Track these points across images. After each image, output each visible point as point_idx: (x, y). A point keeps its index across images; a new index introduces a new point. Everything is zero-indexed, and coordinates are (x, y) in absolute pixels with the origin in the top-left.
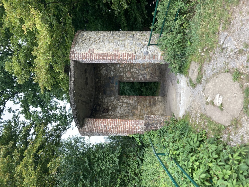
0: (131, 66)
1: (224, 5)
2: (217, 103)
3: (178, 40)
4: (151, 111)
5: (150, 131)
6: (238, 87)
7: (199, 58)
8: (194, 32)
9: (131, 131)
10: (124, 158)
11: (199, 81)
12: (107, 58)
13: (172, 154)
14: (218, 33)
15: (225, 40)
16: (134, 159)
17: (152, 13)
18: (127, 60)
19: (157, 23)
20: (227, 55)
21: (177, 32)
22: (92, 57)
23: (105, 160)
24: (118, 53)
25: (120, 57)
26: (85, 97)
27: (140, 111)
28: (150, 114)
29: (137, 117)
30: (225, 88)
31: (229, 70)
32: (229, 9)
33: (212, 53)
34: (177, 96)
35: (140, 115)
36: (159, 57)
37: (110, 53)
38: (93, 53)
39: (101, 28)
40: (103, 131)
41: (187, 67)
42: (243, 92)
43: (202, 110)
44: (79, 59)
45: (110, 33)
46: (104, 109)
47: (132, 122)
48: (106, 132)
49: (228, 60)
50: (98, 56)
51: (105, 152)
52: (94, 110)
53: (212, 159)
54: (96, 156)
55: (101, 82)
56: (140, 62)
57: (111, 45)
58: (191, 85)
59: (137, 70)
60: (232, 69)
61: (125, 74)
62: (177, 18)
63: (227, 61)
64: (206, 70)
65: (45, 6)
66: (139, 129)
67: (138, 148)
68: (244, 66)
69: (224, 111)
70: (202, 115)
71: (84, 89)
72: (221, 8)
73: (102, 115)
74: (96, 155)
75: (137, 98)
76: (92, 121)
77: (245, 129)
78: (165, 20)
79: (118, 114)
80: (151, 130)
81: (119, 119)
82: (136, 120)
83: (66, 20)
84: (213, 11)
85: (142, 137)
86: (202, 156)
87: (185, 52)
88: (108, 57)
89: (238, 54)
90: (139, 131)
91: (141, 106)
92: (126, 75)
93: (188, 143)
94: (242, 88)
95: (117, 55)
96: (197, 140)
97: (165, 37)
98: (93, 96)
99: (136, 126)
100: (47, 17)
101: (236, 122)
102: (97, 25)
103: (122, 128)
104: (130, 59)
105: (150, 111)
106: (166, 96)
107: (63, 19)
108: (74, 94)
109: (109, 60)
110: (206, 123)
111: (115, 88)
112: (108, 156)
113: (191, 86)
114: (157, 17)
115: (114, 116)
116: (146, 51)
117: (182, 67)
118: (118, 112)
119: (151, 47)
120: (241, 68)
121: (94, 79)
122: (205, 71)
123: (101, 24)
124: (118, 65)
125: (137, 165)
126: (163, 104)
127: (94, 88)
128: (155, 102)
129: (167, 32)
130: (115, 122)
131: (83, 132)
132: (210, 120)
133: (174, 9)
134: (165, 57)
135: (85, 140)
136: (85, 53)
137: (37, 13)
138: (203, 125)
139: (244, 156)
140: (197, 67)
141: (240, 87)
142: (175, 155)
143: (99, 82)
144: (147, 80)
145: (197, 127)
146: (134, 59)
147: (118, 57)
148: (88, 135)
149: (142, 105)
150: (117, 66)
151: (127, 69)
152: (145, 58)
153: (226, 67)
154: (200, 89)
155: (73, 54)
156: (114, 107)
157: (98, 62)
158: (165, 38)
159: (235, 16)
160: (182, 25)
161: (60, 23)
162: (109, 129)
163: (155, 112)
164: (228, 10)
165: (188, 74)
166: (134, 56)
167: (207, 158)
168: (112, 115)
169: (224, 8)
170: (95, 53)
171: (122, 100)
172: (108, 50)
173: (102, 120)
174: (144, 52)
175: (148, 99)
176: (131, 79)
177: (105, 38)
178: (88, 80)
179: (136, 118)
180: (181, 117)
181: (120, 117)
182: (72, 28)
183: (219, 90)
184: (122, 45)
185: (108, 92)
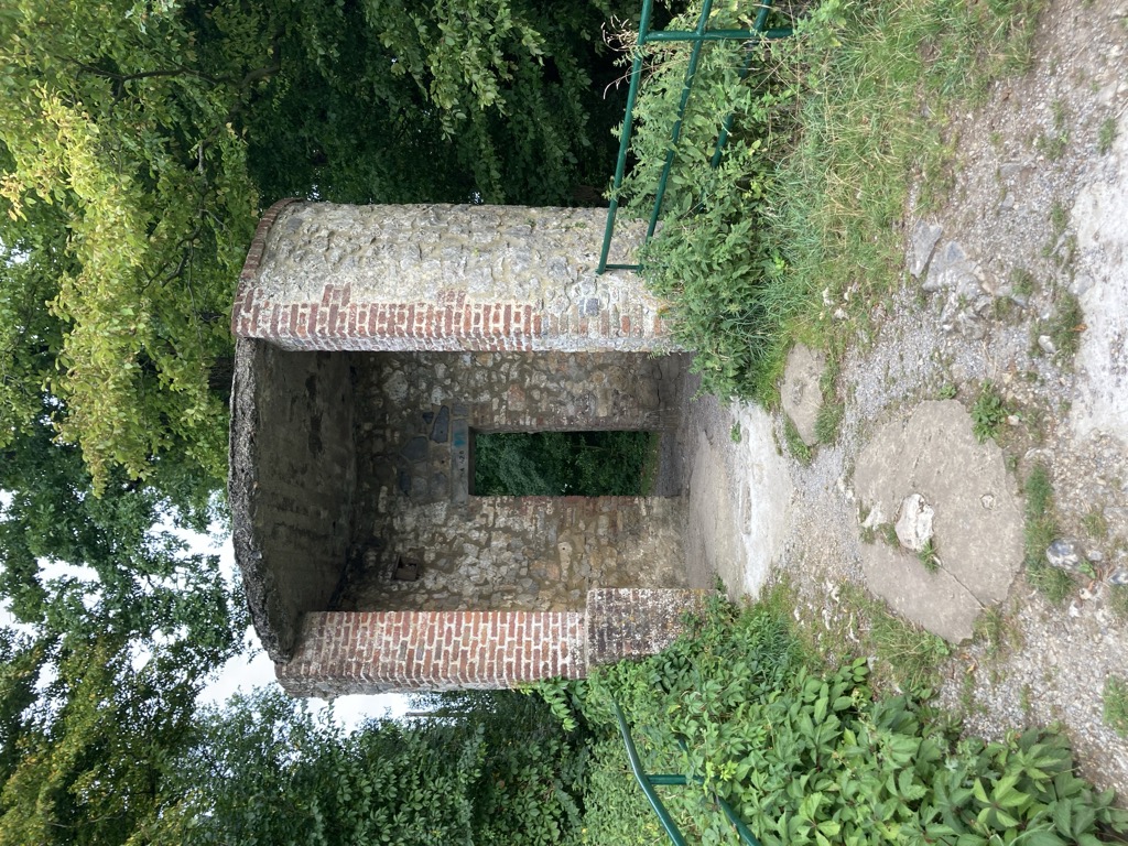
0: (524, 362)
1: (920, 103)
2: (913, 537)
3: (730, 252)
4: (619, 566)
5: (614, 664)
6: (998, 468)
7: (823, 329)
8: (799, 217)
9: (528, 666)
10: (497, 793)
11: (828, 431)
12: (409, 327)
13: (717, 778)
14: (903, 225)
15: (931, 257)
16: (541, 798)
17: (613, 131)
18: (503, 337)
19: (638, 173)
20: (945, 323)
21: (723, 215)
22: (338, 324)
23: (405, 808)
24: (461, 306)
25: (473, 326)
26: (306, 511)
27: (570, 568)
28: (613, 580)
29: (557, 594)
30: (942, 468)
31: (956, 387)
32: (944, 122)
33: (880, 312)
34: (733, 496)
35: (567, 588)
36: (649, 325)
37: (426, 307)
38: (345, 302)
39: (381, 189)
40: (392, 670)
41: (771, 368)
42: (1021, 491)
43: (844, 567)
44: (276, 334)
45: (425, 216)
46: (401, 565)
47: (534, 625)
48: (409, 676)
49: (950, 345)
50: (367, 318)
51: (406, 769)
52: (351, 571)
53: (899, 805)
54: (362, 789)
55: (388, 434)
56: (565, 344)
57: (429, 270)
58: (793, 451)
59: (551, 378)
60: (969, 382)
61: (498, 395)
62: (724, 153)
63: (946, 347)
64: (857, 383)
65: (114, 89)
66: (564, 656)
67: (563, 740)
68: (1018, 373)
69: (944, 574)
70: (845, 590)
71: (304, 471)
72: (910, 116)
73: (390, 592)
74: (365, 783)
75: (555, 505)
76: (340, 623)
77: (1040, 657)
78: (673, 160)
79: (466, 583)
80: (621, 657)
81: (470, 608)
82: (548, 610)
83: (218, 152)
84: (876, 129)
85: (581, 691)
86: (852, 788)
87: (763, 303)
88: (416, 324)
89: (991, 317)
90: (564, 666)
91: (573, 544)
92: (501, 400)
93: (787, 723)
94: (1015, 469)
95: (459, 315)
96: (829, 706)
97: (670, 236)
98: (345, 501)
99: (550, 639)
100: (125, 139)
101: (998, 624)
102: (366, 173)
103: (487, 655)
104: (518, 334)
105: (613, 564)
106: (684, 492)
107: (204, 148)
108: (251, 499)
109: (421, 335)
110: (867, 628)
111: (454, 461)
112: (419, 786)
113: (795, 454)
114: (637, 148)
115: (445, 594)
116: (590, 296)
117: (753, 367)
118: (468, 577)
119: (613, 279)
120: (1006, 382)
121: (350, 424)
122: (852, 390)
123: (385, 170)
124: (467, 358)
125: (556, 823)
126: (671, 532)
127: (353, 464)
128: (638, 521)
129: (679, 214)
130: (453, 626)
131: (298, 678)
132: (881, 612)
133: (707, 115)
134: (674, 323)
135: (310, 715)
136: (304, 306)
137: (78, 121)
138: (852, 636)
139: (1042, 789)
140: (815, 369)
141: (1009, 468)
142: (731, 782)
143: (377, 436)
144: (597, 424)
145: (826, 642)
146: (538, 333)
147: (462, 324)
148: (320, 691)
149: (576, 538)
150: (460, 363)
151: (507, 375)
152: (584, 330)
153: (944, 373)
154: (836, 469)
155: (247, 311)
156: (446, 549)
157: (369, 346)
158: (672, 239)
159: (971, 153)
160: (744, 185)
161: (188, 169)
162: (422, 662)
163: (636, 569)
164: (940, 127)
165: (779, 400)
166: (537, 319)
167: (875, 801)
168: (439, 591)
169: (924, 117)
170: (354, 307)
171: (486, 516)
172: (416, 294)
173: (390, 619)
174: (582, 302)
175: (605, 509)
176: (528, 418)
177: (402, 235)
178: (323, 429)
179: (552, 601)
180: (755, 595)
181: (475, 600)
182: (246, 189)
183: (916, 477)
184: (480, 268)
185: (420, 483)
